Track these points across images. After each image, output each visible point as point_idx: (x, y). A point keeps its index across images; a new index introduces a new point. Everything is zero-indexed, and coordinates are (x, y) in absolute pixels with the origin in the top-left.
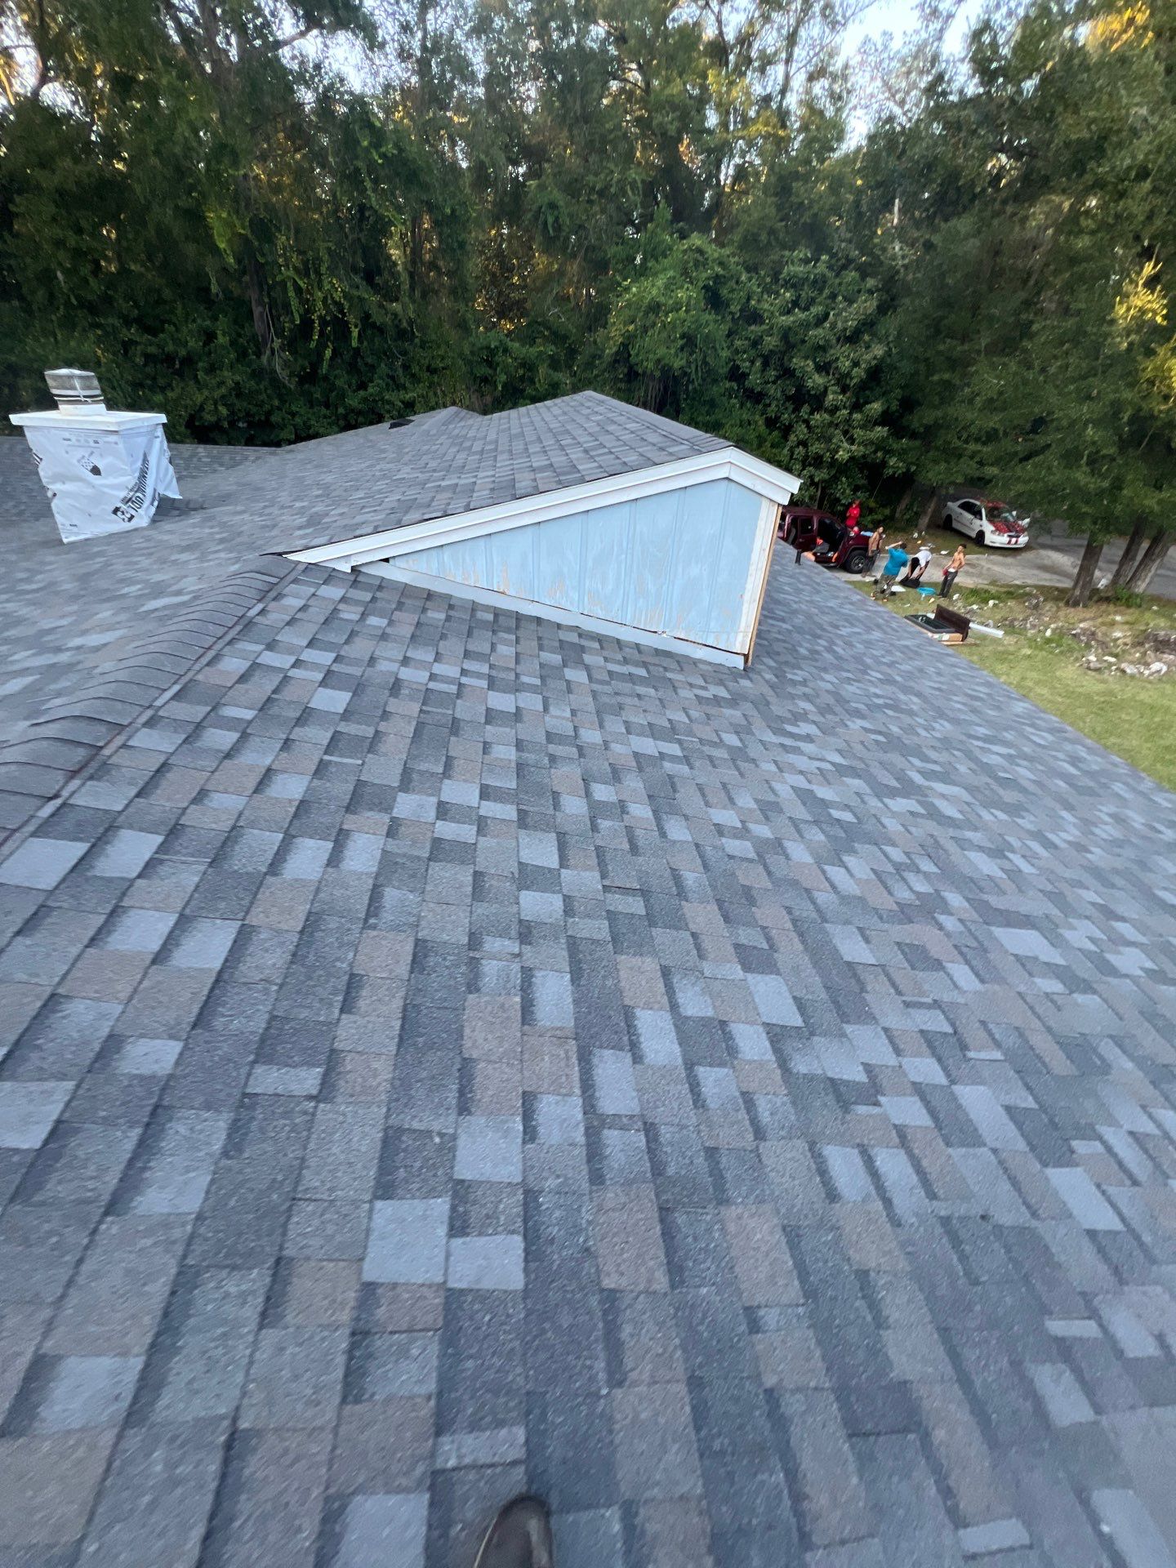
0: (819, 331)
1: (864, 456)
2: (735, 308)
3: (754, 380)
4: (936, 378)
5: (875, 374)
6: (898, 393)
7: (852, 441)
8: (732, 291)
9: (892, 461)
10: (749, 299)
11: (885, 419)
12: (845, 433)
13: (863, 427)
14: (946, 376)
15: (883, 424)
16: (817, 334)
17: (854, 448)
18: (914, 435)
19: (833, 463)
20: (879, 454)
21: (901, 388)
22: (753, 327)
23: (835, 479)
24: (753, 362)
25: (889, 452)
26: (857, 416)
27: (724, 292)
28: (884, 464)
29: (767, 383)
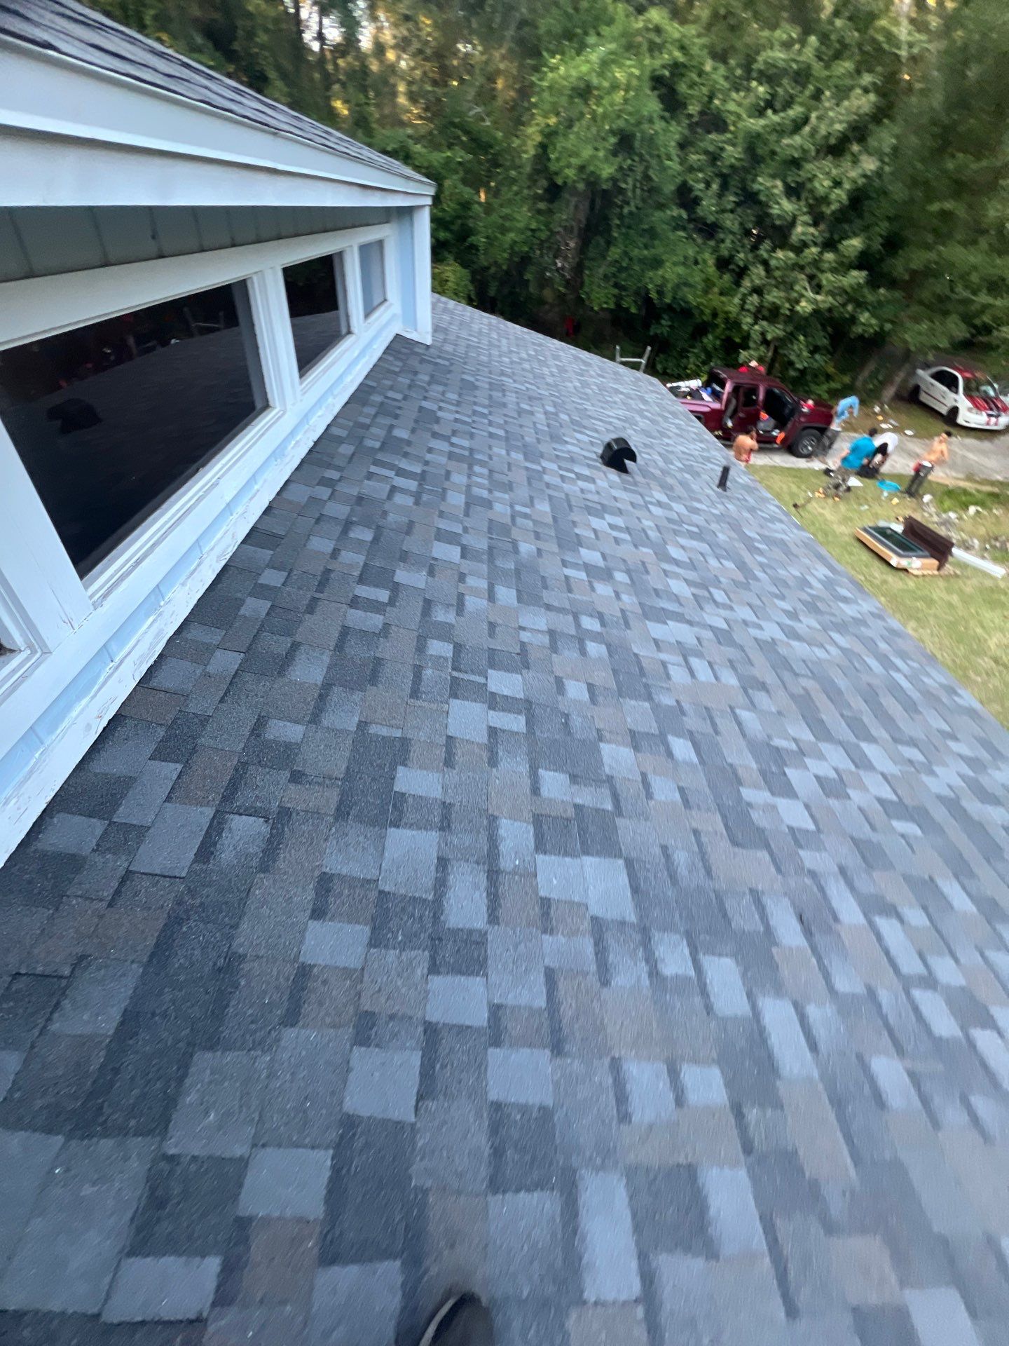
0: (797, 140)
1: (830, 310)
2: (693, 109)
3: (708, 206)
4: (935, 207)
5: (858, 199)
6: (883, 227)
7: (818, 288)
8: (692, 85)
9: (864, 317)
10: (711, 97)
11: (864, 261)
12: (811, 278)
13: (834, 271)
14: (948, 205)
15: (859, 267)
16: (793, 143)
17: (819, 298)
18: (893, 284)
19: (793, 317)
20: (850, 308)
21: (889, 219)
22: (713, 136)
23: (791, 337)
24: (708, 185)
25: (860, 305)
26: (829, 256)
27: (682, 88)
28: (853, 320)
29: (723, 211)
